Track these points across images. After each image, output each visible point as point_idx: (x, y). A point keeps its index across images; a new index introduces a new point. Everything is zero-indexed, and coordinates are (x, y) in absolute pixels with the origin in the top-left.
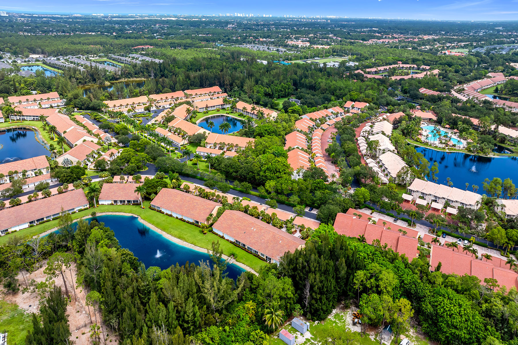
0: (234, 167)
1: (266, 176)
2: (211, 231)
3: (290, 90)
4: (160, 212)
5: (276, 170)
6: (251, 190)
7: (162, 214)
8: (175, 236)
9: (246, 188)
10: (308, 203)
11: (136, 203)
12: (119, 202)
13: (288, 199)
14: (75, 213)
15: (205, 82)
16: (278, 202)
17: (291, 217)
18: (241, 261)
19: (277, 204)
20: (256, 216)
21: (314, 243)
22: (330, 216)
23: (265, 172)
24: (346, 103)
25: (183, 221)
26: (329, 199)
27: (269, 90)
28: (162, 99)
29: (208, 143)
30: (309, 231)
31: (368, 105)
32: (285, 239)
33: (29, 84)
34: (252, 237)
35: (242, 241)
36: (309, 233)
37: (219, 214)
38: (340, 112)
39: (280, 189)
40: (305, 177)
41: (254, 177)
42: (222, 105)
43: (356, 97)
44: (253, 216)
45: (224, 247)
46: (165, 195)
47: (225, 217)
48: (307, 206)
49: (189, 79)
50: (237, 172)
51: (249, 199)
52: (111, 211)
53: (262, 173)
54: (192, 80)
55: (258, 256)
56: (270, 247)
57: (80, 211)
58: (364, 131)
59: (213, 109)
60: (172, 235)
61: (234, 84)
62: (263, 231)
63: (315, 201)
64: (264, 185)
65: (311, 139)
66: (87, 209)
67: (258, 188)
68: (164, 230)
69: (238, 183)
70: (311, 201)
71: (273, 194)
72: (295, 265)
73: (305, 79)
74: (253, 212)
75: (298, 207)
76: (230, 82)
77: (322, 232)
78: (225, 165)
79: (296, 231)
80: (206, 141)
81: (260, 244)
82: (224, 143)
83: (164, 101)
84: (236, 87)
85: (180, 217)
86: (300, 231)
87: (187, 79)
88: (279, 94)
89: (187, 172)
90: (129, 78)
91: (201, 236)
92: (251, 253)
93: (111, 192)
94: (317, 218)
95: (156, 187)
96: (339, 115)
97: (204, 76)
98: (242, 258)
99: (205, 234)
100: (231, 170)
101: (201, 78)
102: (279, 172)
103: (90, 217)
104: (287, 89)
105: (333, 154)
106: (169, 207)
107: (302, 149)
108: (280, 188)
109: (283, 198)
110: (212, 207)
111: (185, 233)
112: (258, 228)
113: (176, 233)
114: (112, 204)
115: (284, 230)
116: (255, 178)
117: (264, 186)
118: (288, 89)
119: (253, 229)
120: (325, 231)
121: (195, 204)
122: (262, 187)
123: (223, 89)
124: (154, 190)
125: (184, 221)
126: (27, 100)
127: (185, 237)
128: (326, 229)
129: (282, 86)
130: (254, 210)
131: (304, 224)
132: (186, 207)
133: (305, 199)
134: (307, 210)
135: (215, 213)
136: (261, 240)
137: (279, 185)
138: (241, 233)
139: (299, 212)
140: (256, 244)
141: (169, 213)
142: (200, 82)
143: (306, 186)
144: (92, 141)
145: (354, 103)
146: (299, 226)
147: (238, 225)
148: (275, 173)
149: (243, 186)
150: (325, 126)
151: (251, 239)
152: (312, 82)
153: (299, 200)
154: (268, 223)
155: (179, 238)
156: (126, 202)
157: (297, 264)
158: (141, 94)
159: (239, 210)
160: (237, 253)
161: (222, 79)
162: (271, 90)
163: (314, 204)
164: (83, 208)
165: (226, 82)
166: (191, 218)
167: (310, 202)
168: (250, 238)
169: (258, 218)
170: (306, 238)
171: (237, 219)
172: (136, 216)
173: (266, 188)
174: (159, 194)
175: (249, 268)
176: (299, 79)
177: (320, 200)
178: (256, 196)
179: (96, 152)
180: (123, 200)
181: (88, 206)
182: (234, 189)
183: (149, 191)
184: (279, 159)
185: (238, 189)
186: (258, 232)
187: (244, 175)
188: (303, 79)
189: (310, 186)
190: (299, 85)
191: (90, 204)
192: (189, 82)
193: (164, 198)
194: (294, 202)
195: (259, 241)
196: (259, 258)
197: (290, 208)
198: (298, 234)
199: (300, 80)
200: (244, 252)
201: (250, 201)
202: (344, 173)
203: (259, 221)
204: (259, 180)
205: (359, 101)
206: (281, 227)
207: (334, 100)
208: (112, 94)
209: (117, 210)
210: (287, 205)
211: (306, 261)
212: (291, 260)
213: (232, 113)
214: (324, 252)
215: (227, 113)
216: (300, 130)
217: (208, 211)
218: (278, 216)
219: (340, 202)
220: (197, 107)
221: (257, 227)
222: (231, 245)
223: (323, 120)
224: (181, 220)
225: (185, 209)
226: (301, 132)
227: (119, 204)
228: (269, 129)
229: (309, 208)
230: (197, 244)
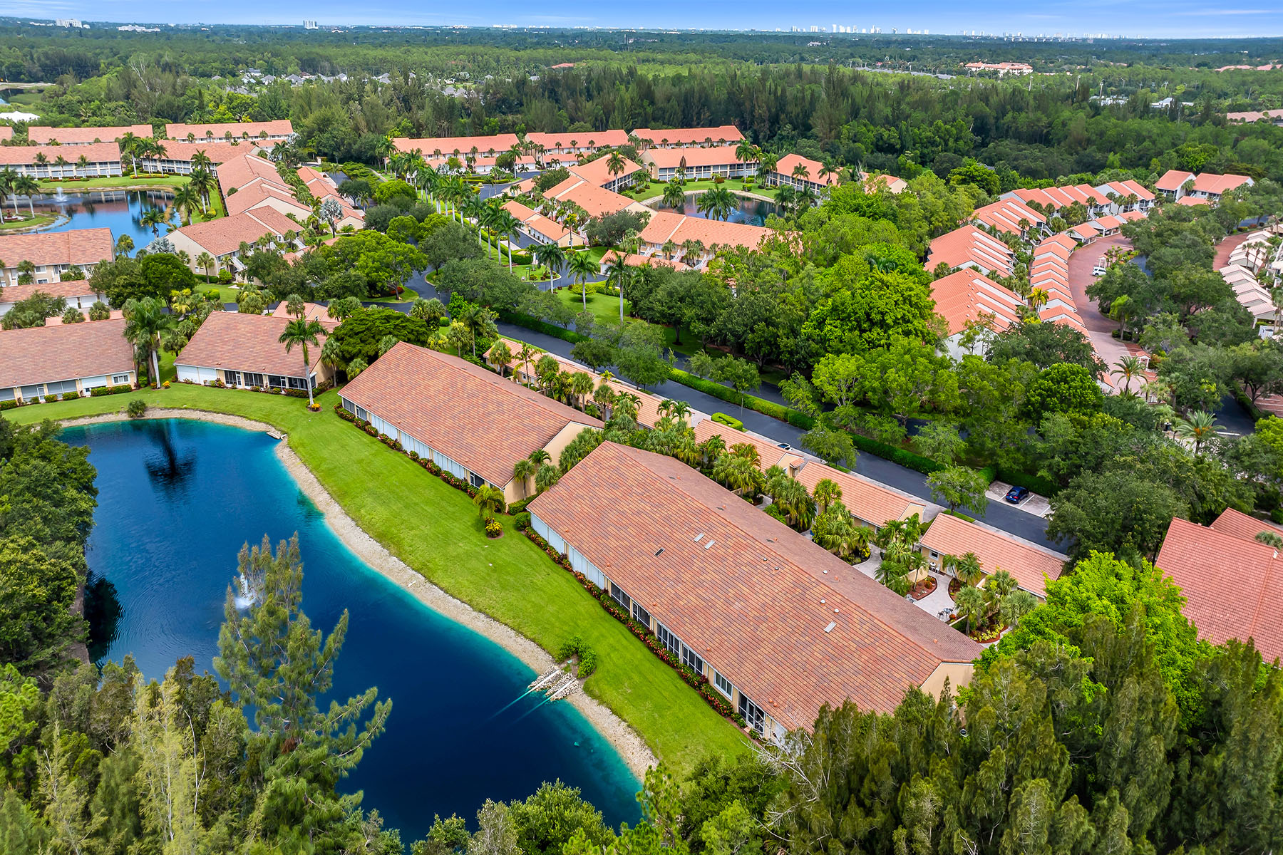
0: (703, 302)
1: (823, 341)
2: (523, 526)
3: (961, 142)
4: (365, 427)
5: (868, 315)
6: (752, 389)
7: (367, 438)
8: (367, 528)
9: (735, 380)
10: (1004, 463)
11: (297, 389)
12: (242, 380)
13: (907, 438)
14: (75, 397)
15: (699, 113)
16: (859, 445)
17: (916, 515)
18: (611, 694)
19: (854, 455)
20: (744, 489)
21: (1042, 673)
22: (1126, 528)
23: (821, 324)
24: (1160, 175)
25: (430, 470)
26: (1116, 450)
27: (890, 135)
28: (558, 144)
29: (645, 243)
30: (1004, 592)
31: (1250, 182)
32: (856, 616)
33: (237, 107)
34: (687, 577)
35: (639, 596)
36: (1004, 604)
37: (575, 454)
38: (1140, 198)
39: (874, 390)
40: (1000, 354)
41: (772, 343)
42: (732, 166)
43: (1202, 158)
44: (730, 487)
45: (552, 609)
46: (398, 366)
47: (592, 472)
48: (998, 476)
49: (652, 103)
50: (708, 321)
51: (739, 423)
52: (204, 406)
53: (807, 328)
54: (660, 105)
55: (698, 684)
56: (766, 649)
57: (98, 393)
58: (1249, 246)
59: (703, 175)
60: (358, 521)
61: (783, 116)
62: (748, 556)
63: (1041, 456)
64: (808, 373)
65: (1030, 261)
66: (127, 390)
67: (782, 383)
68: (339, 496)
69: (706, 358)
70: (1019, 455)
71: (845, 410)
72: (879, 819)
73: (1016, 114)
74: (730, 470)
75: (953, 474)
76: (770, 111)
77: (1097, 604)
78: (670, 294)
79: (930, 585)
80: (639, 235)
81: (718, 623)
82: (698, 242)
83: (565, 151)
84: (789, 126)
85: (424, 454)
86: (955, 586)
87: (646, 102)
88: (926, 151)
89: (532, 312)
90: (504, 113)
91: (474, 543)
92: (673, 665)
93: (225, 343)
94: (1051, 536)
95: (376, 336)
96: (1136, 206)
97: (697, 95)
98: (616, 681)
99: (493, 534)
100: (689, 313)
101: (686, 100)
102: (883, 324)
103: (124, 417)
104: (951, 140)
105: (1123, 299)
106: (395, 410)
107: (993, 276)
108: (876, 384)
109: (886, 430)
110: (552, 422)
111: (414, 521)
112: (726, 536)
113: (379, 514)
114: (218, 385)
115: (869, 569)
116: (778, 347)
117: (809, 378)
118: (956, 140)
119: (704, 542)
120: (1120, 601)
121: (491, 408)
122: (801, 379)
123: (749, 133)
124: (369, 349)
125: (437, 472)
126: (209, 134)
127: (407, 536)
128: (1126, 587)
129: (938, 130)
130: (736, 461)
131: (976, 552)
132: (453, 418)
133: (989, 444)
134: (997, 495)
135: (555, 450)
136: (727, 602)
137: (871, 370)
138: (641, 553)
139: (956, 497)
140: (702, 620)
141: (392, 434)
142: (683, 111)
143: (1001, 388)
144: (290, 216)
145: (1192, 176)
146: (948, 561)
147: (639, 513)
148: (862, 331)
149: (722, 369)
150: (1082, 231)
151: (679, 587)
152: (1039, 120)
153: (963, 445)
154: (799, 527)
155: (382, 537)
156: (266, 381)
157: (896, 819)
158: (504, 129)
159: (675, 456)
160: (600, 649)
161: (747, 104)
162: (900, 134)
163: (1032, 471)
164: (110, 384)
165: (758, 112)
166: (463, 464)
167: (1015, 461)
168: (678, 580)
169: (757, 501)
170: (980, 629)
171: (639, 485)
172: (277, 435)
173: (816, 382)
174: (378, 363)
175: (636, 742)
176: (994, 114)
177: (1066, 455)
178: (775, 417)
179: (282, 241)
180: (254, 371)
181: (132, 381)
182: (688, 385)
183: (350, 349)
184: (888, 278)
185: (706, 383)
186: (723, 559)
187: (733, 332)
188: (1010, 115)
189: (1019, 387)
190: (993, 133)
191: (139, 375)
192: (649, 110)
193: (390, 377)
194: (936, 450)
195: (719, 604)
196: (705, 698)
197: (915, 476)
198: (939, 603)
199: (997, 119)
200: (636, 652)
201: (740, 429)
202: (1180, 362)
203: (757, 512)
204: (791, 353)
205: (1214, 172)
206: (857, 554)
207: (1117, 163)
208: (421, 125)
209: (222, 407)
210: (901, 462)
211: (967, 820)
212: (860, 770)
213: (760, 187)
214: (1130, 760)
215: (744, 189)
216: (987, 227)
217: (532, 441)
218: (844, 500)
219: (1180, 466)
220: (651, 164)
221: (721, 530)
222: (589, 606)
223: (1072, 216)
224: (427, 465)
225: (449, 422)
226: (992, 231)
227: (242, 386)
228: (869, 206)
229: (1006, 489)
230: (439, 576)
